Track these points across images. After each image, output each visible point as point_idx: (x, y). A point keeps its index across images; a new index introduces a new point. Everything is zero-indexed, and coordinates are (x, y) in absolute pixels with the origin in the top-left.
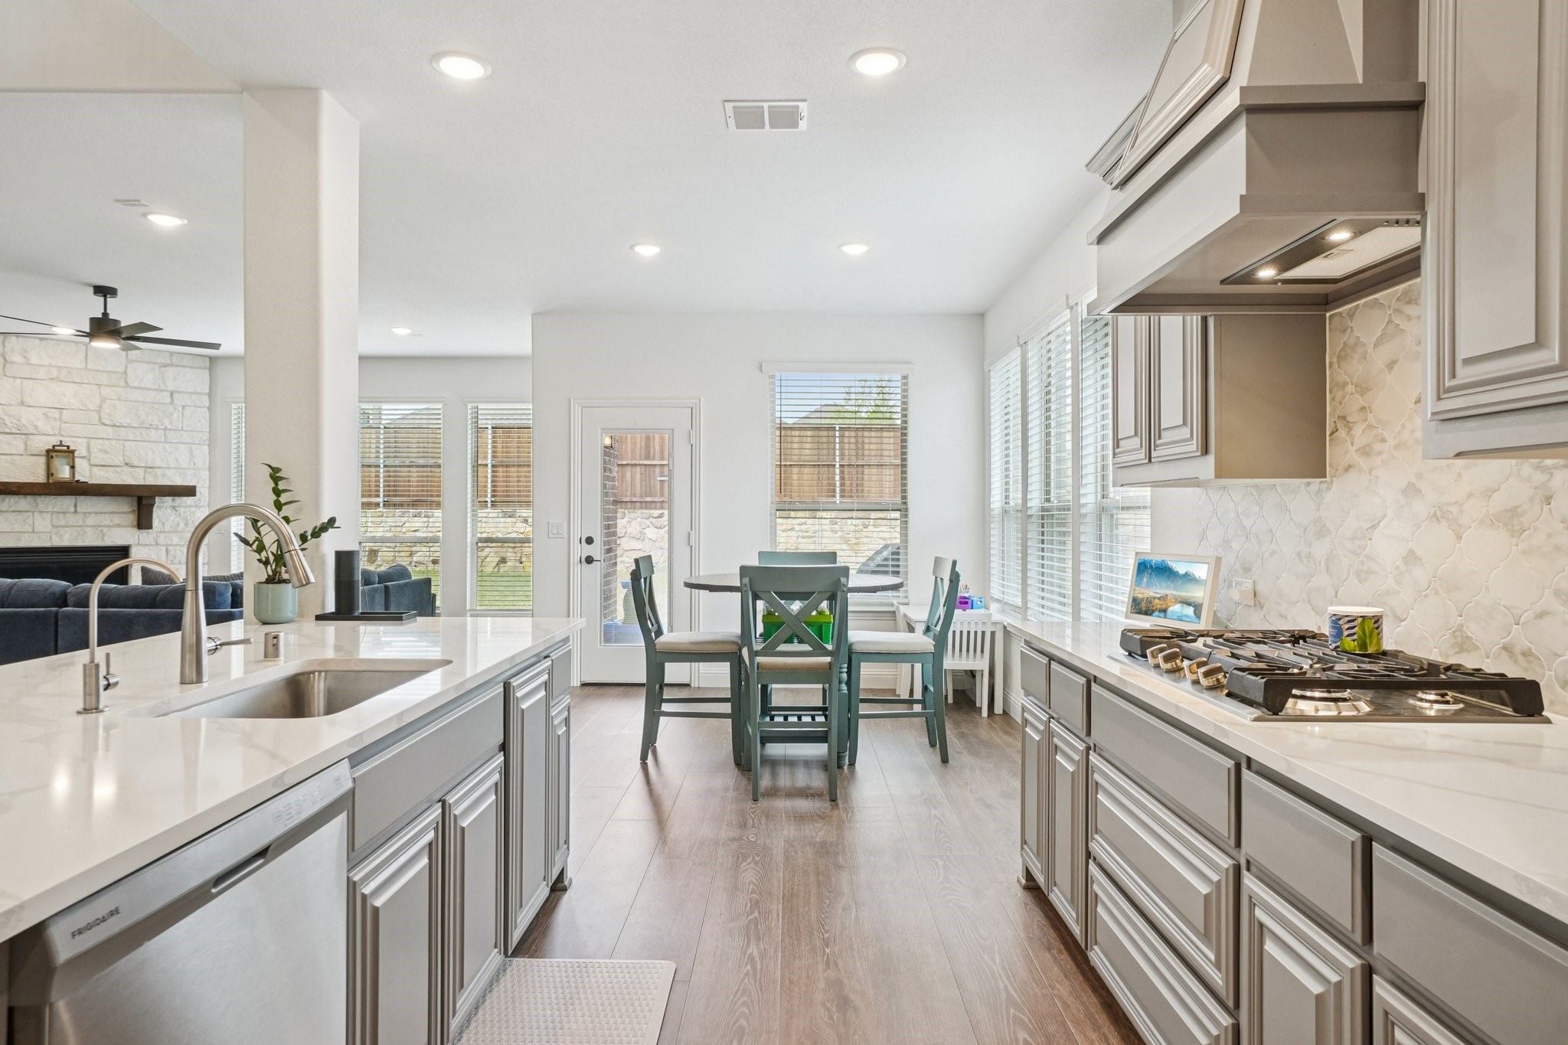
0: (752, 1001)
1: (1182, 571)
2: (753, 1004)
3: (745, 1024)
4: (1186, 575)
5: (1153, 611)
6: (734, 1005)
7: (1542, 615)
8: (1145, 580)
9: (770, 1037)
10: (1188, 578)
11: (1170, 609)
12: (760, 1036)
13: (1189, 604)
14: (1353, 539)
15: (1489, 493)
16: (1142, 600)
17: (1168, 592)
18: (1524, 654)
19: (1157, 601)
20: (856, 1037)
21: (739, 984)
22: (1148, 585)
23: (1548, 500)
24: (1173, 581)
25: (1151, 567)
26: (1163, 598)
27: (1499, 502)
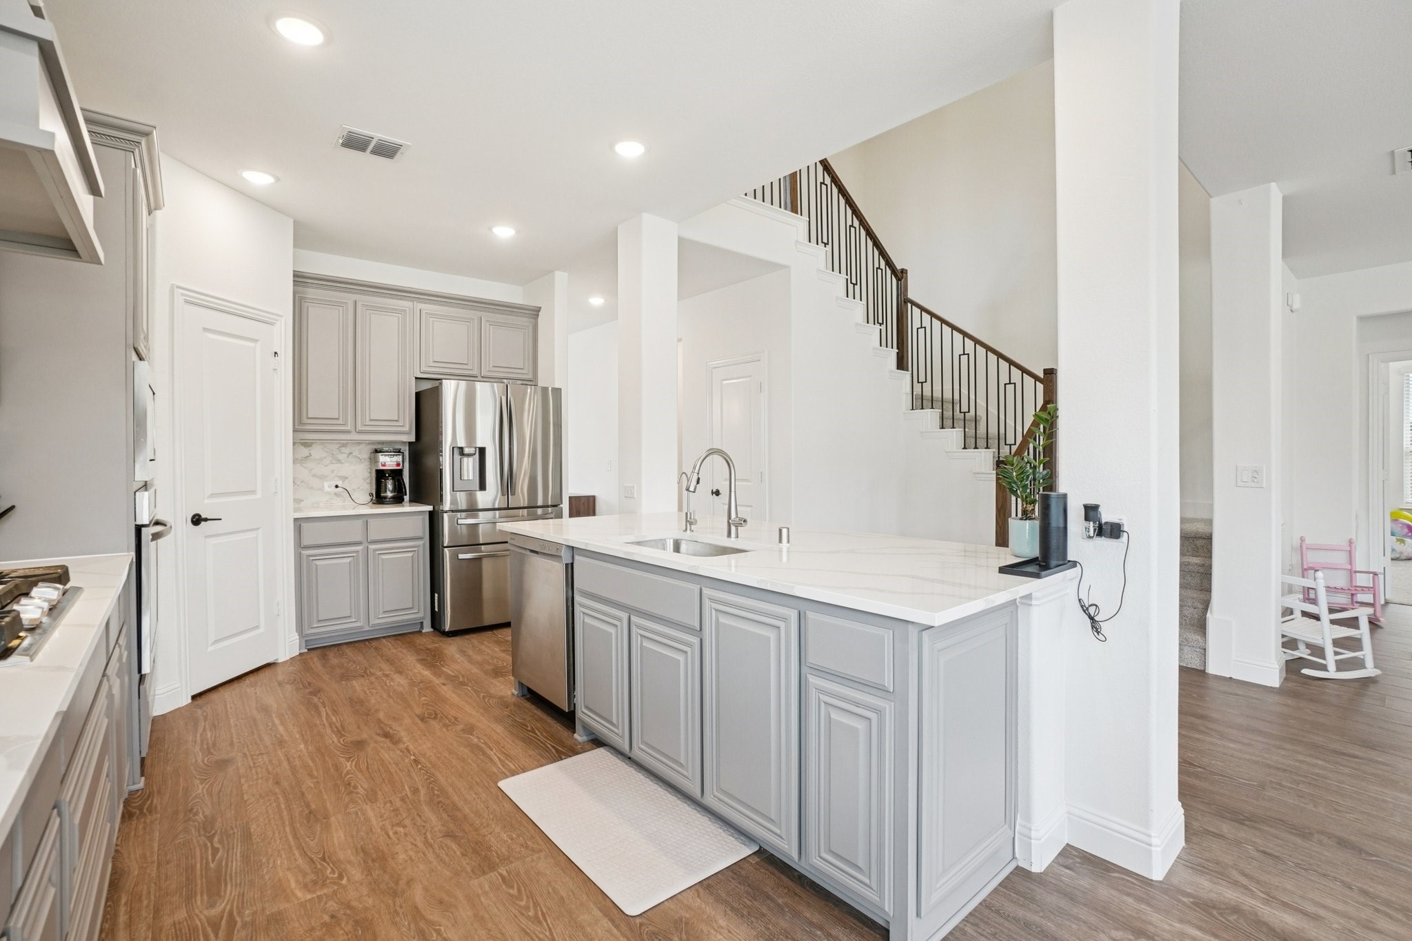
0: (522, 914)
2: (519, 912)
3: (511, 891)
6: (534, 903)
9: (481, 889)
12: (490, 887)
20: (406, 923)
21: (551, 926)
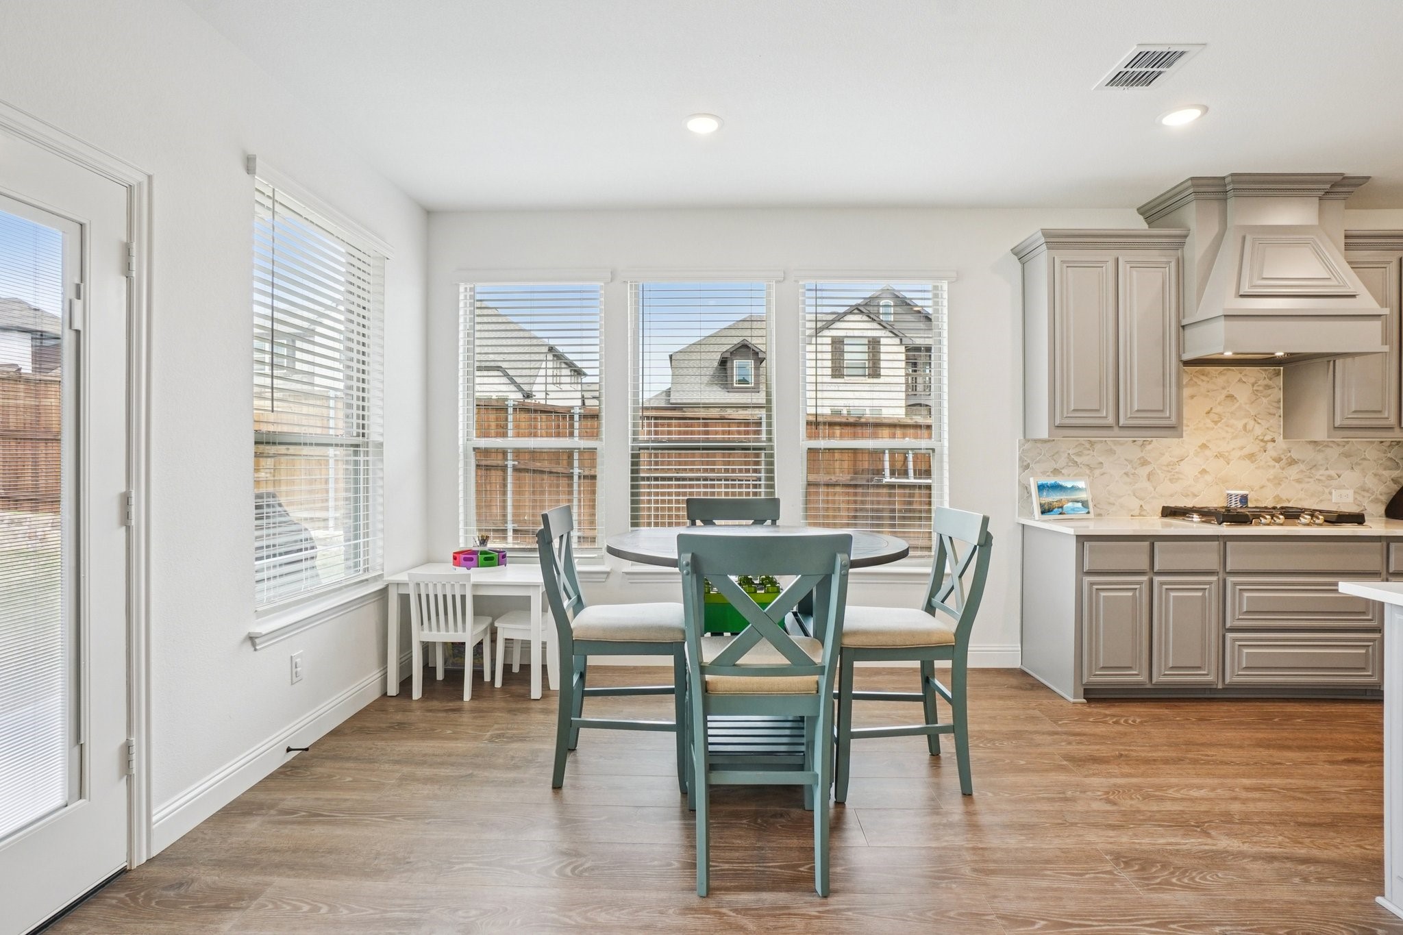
1: (1069, 485)
4: (1073, 487)
5: (1054, 509)
7: (1262, 487)
8: (1045, 493)
10: (1074, 489)
11: (1065, 506)
13: (1078, 502)
14: (1167, 466)
15: (1242, 448)
16: (1045, 504)
17: (1062, 498)
18: (1255, 500)
19: (1055, 503)
22: (1047, 496)
23: (1265, 451)
24: (1064, 492)
25: (1048, 486)
26: (1060, 501)
27: (1246, 451)
